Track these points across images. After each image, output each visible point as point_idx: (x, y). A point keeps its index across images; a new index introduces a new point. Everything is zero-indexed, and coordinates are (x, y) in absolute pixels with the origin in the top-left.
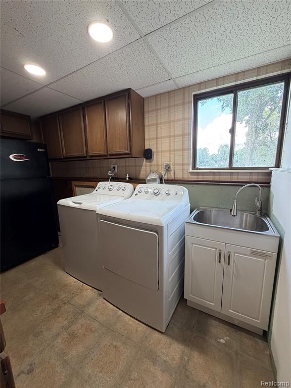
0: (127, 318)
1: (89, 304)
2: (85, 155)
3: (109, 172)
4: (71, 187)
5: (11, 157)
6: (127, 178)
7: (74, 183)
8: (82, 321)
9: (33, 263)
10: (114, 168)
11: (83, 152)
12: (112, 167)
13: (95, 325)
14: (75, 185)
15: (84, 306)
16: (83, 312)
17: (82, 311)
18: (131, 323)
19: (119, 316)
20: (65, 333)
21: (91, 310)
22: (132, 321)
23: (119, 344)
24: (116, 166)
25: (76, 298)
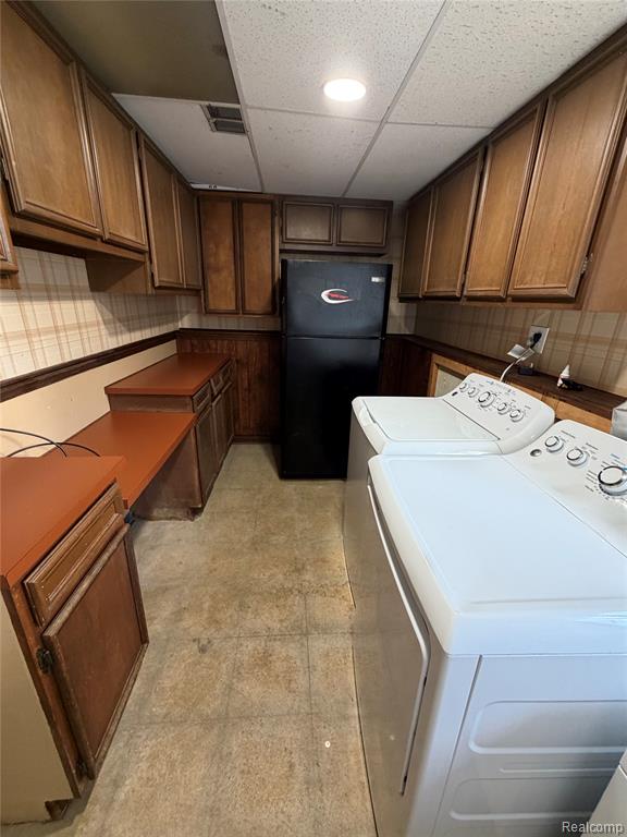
0: (354, 739)
1: (325, 630)
2: (458, 295)
3: (517, 347)
4: (429, 366)
5: (324, 295)
6: (560, 382)
7: (437, 359)
8: (292, 650)
9: (320, 487)
10: (537, 337)
11: (455, 286)
12: (533, 331)
13: (301, 681)
14: (438, 365)
15: (316, 627)
16: (306, 634)
17: (307, 630)
18: (352, 760)
19: (346, 718)
20: (263, 643)
21: (319, 644)
22: (358, 762)
23: (299, 769)
24: (546, 333)
25: (319, 599)
